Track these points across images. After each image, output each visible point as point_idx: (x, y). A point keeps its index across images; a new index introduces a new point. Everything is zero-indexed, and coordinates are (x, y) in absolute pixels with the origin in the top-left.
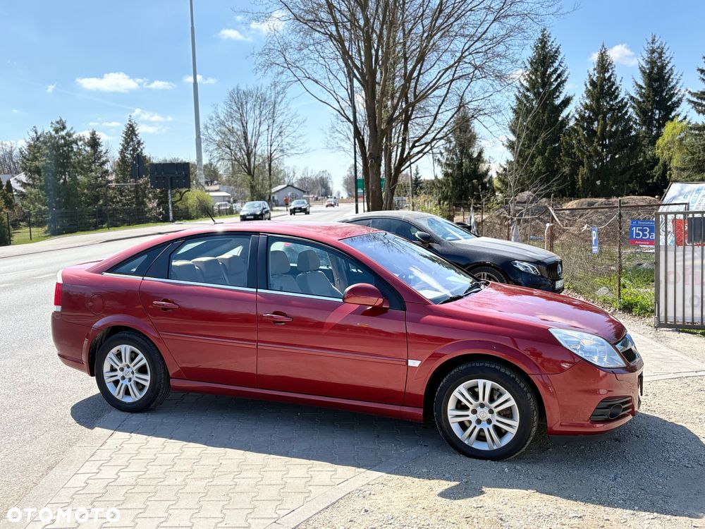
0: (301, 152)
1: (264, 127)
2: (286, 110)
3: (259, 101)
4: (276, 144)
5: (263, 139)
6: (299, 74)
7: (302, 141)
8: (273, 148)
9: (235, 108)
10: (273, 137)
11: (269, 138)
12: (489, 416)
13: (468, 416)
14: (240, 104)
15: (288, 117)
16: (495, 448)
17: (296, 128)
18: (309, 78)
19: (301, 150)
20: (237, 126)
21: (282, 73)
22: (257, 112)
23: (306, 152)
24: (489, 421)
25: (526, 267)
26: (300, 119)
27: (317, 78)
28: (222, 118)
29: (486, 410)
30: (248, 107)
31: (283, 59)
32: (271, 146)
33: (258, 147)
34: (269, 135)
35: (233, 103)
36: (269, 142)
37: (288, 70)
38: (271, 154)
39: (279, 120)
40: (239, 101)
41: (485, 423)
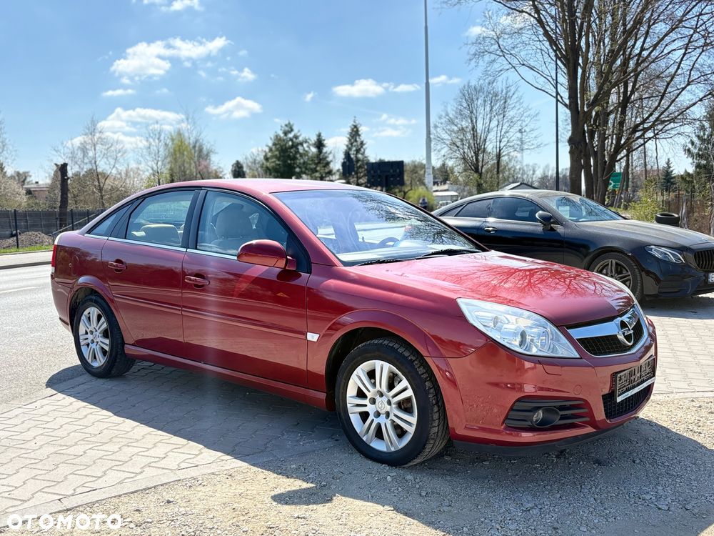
0: (532, 147)
1: (494, 123)
2: (518, 104)
3: (491, 96)
4: (505, 140)
5: (492, 136)
6: (515, 62)
7: (533, 136)
8: (502, 144)
9: (465, 105)
10: (502, 133)
11: (499, 135)
12: (388, 408)
13: (366, 406)
14: (470, 101)
15: (520, 111)
16: (393, 449)
17: (527, 122)
18: (523, 65)
19: (533, 144)
20: (465, 124)
21: (494, 61)
22: (488, 108)
23: (538, 146)
24: (388, 414)
25: (666, 254)
26: (532, 112)
27: (532, 63)
28: (451, 116)
29: (385, 399)
30: (479, 104)
31: (496, 46)
32: (500, 142)
33: (487, 143)
34: (499, 132)
35: (464, 101)
36: (498, 138)
37: (502, 57)
38: (500, 151)
39: (510, 114)
40: (469, 97)
41: (383, 416)
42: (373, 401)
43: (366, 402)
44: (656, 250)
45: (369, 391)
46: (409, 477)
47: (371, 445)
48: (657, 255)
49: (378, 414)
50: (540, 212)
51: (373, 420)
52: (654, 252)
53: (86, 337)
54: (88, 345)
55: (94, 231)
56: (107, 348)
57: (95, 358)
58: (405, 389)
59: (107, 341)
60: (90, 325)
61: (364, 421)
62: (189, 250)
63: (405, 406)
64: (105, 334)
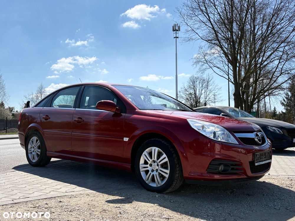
0: (219, 101)
1: (203, 91)
2: (213, 84)
3: (202, 81)
4: (208, 98)
5: (202, 96)
6: (212, 65)
7: (219, 96)
8: (207, 100)
9: (191, 84)
10: (207, 95)
11: (205, 96)
12: (157, 167)
13: (148, 167)
14: (194, 82)
15: (214, 87)
16: (159, 186)
17: (217, 91)
18: (215, 66)
19: (219, 100)
20: (192, 91)
21: (203, 65)
22: (201, 85)
23: (222, 101)
24: (157, 170)
25: (275, 130)
26: (219, 87)
27: (218, 66)
28: (186, 88)
29: (156, 164)
30: (197, 83)
31: (204, 59)
32: (206, 99)
33: (200, 99)
34: (205, 95)
35: (191, 82)
36: (205, 97)
37: (207, 64)
38: (206, 102)
39: (210, 88)
40: (193, 81)
41: (155, 171)
42: (151, 165)
43: (148, 166)
44: (270, 128)
45: (149, 161)
46: (165, 196)
47: (150, 184)
48: (271, 130)
49: (153, 171)
50: (222, 113)
51: (151, 173)
52: (270, 129)
53: (31, 149)
54: (31, 153)
55: (38, 106)
56: (39, 153)
57: (34, 158)
58: (165, 158)
59: (39, 150)
60: (33, 144)
61: (147, 174)
62: (76, 109)
63: (164, 166)
64: (39, 148)
